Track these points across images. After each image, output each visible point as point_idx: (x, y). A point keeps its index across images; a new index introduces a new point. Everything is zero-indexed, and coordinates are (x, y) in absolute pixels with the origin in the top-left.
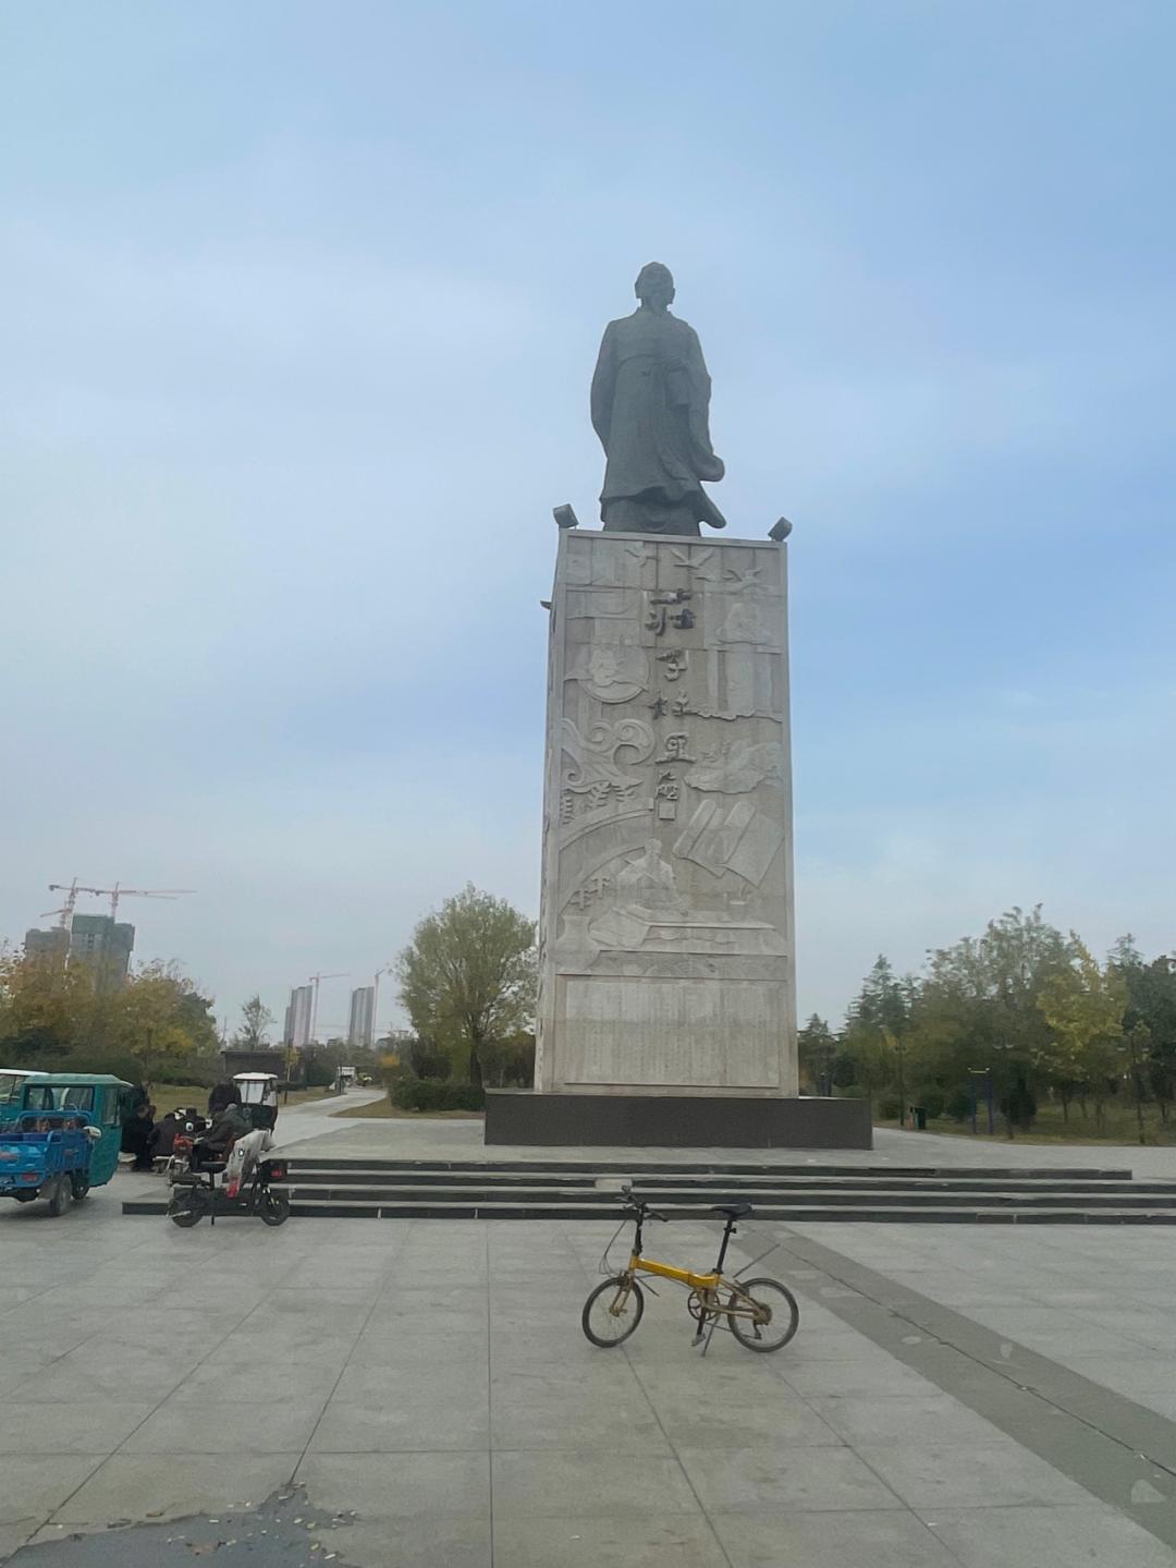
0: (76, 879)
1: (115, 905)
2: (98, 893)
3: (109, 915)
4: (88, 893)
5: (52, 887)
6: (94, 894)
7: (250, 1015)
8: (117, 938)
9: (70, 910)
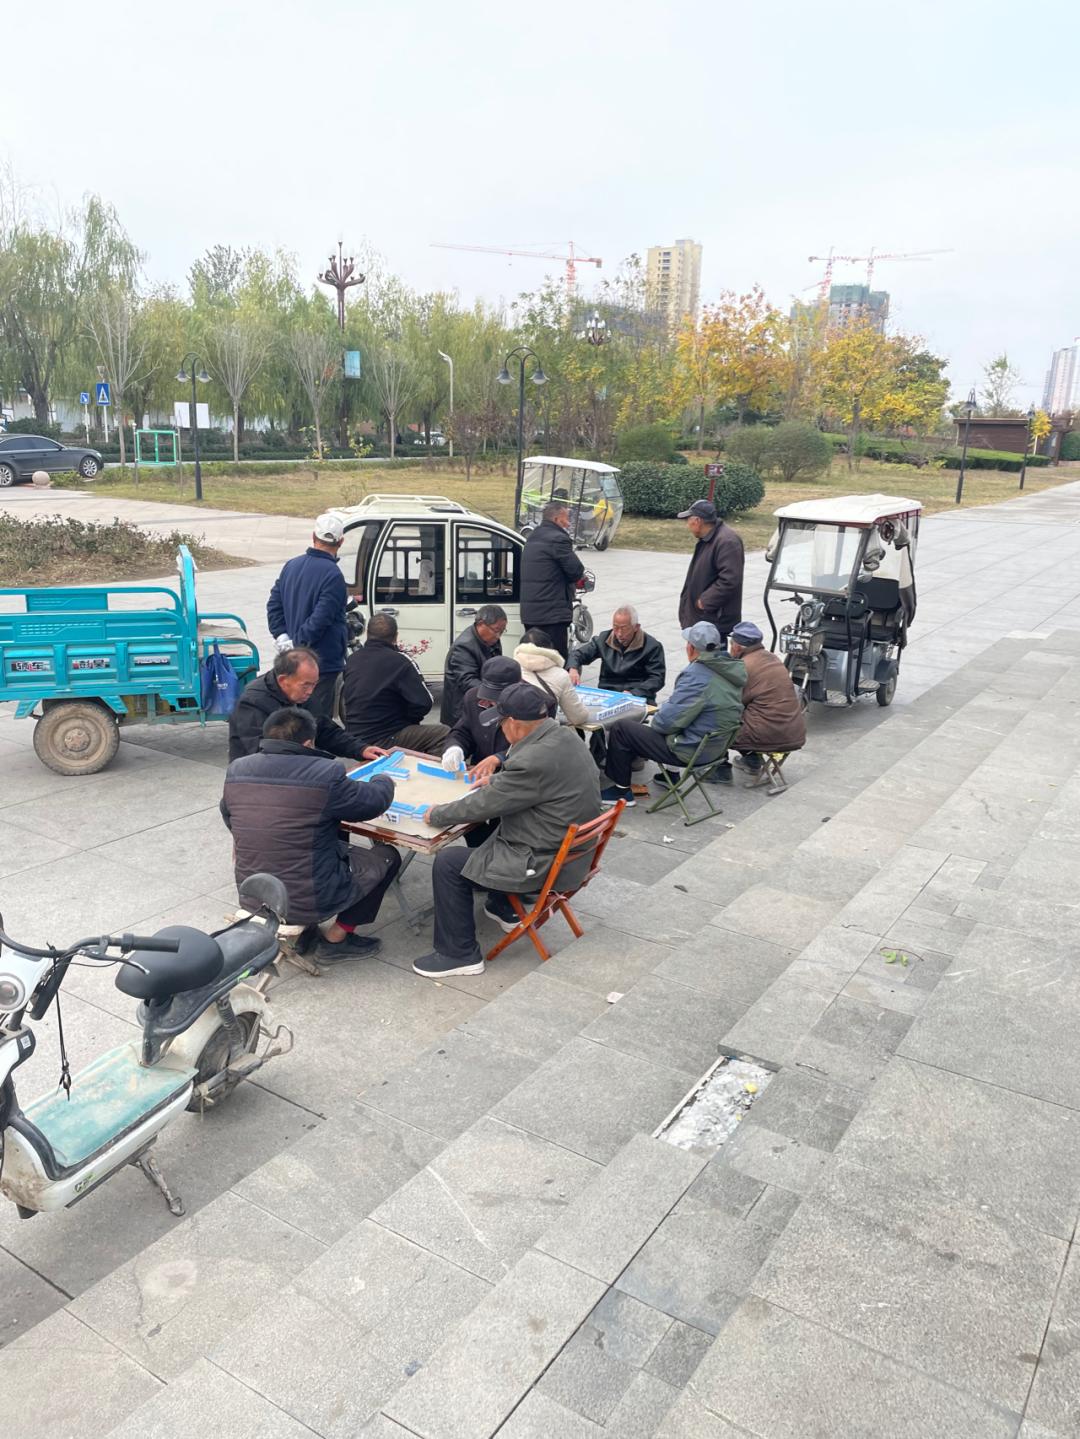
0: (832, 248)
1: (870, 272)
2: (854, 261)
3: (864, 285)
4: (845, 262)
5: (811, 259)
6: (850, 262)
7: (993, 377)
8: (872, 305)
9: (828, 281)
